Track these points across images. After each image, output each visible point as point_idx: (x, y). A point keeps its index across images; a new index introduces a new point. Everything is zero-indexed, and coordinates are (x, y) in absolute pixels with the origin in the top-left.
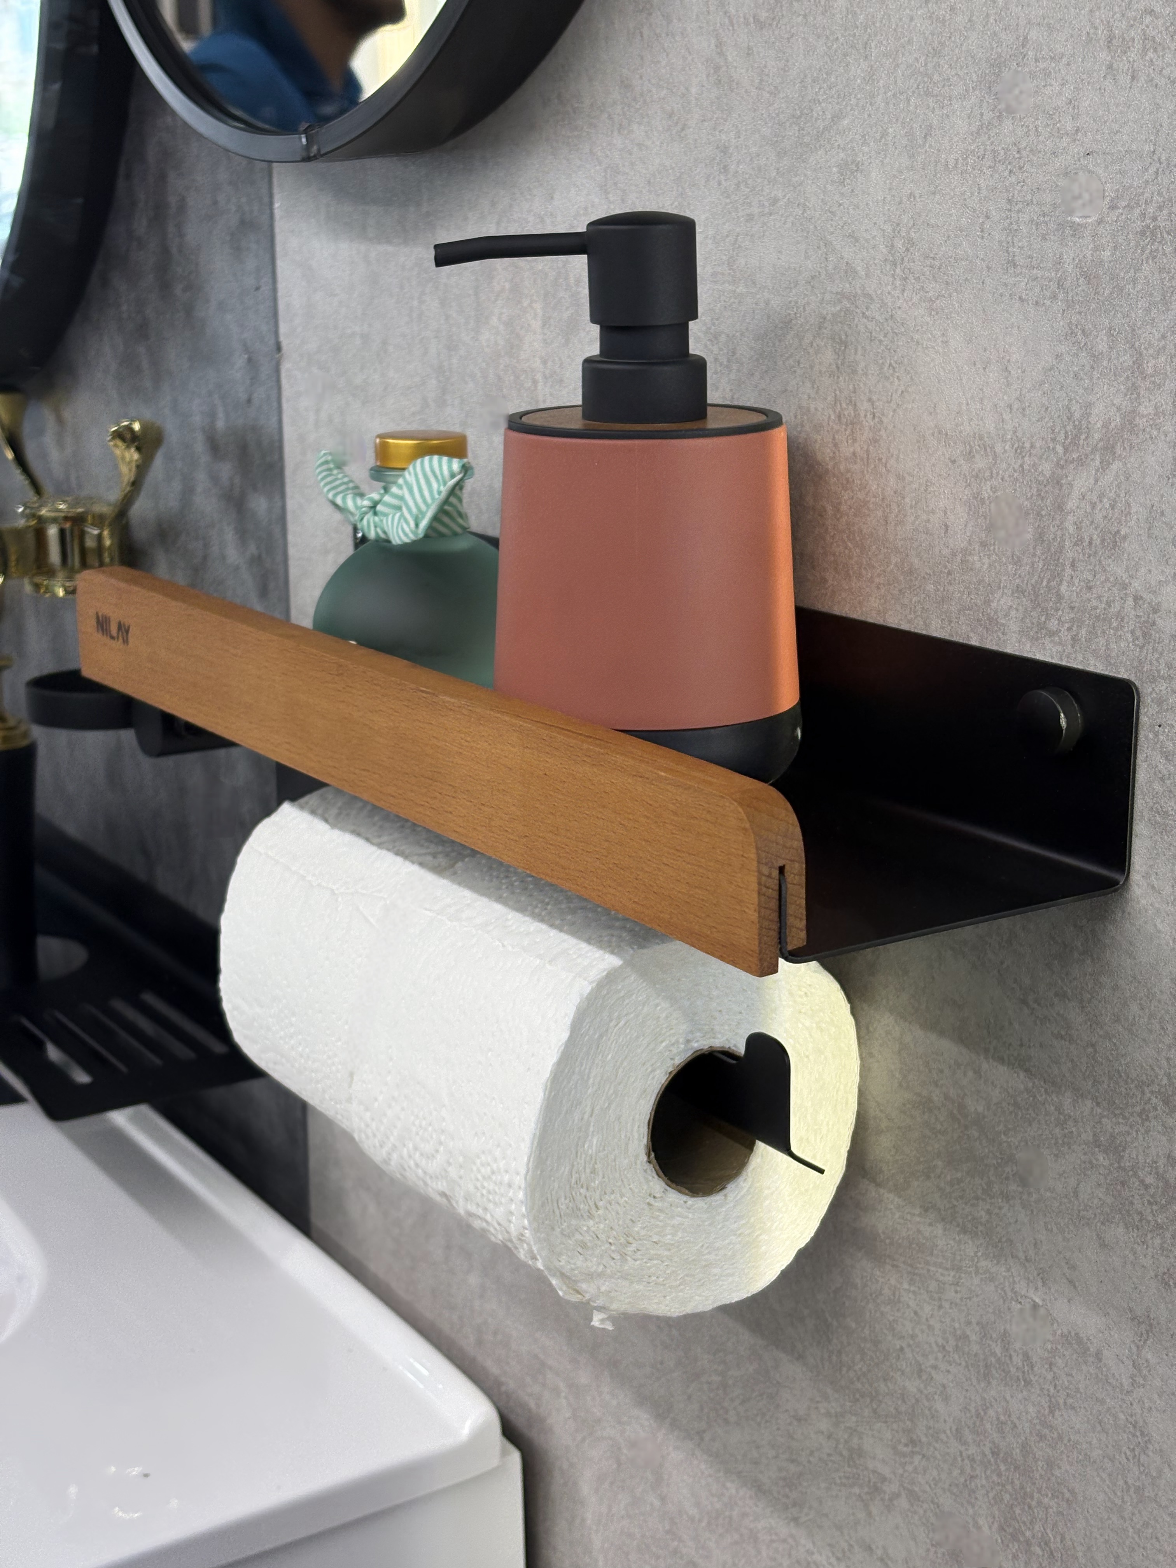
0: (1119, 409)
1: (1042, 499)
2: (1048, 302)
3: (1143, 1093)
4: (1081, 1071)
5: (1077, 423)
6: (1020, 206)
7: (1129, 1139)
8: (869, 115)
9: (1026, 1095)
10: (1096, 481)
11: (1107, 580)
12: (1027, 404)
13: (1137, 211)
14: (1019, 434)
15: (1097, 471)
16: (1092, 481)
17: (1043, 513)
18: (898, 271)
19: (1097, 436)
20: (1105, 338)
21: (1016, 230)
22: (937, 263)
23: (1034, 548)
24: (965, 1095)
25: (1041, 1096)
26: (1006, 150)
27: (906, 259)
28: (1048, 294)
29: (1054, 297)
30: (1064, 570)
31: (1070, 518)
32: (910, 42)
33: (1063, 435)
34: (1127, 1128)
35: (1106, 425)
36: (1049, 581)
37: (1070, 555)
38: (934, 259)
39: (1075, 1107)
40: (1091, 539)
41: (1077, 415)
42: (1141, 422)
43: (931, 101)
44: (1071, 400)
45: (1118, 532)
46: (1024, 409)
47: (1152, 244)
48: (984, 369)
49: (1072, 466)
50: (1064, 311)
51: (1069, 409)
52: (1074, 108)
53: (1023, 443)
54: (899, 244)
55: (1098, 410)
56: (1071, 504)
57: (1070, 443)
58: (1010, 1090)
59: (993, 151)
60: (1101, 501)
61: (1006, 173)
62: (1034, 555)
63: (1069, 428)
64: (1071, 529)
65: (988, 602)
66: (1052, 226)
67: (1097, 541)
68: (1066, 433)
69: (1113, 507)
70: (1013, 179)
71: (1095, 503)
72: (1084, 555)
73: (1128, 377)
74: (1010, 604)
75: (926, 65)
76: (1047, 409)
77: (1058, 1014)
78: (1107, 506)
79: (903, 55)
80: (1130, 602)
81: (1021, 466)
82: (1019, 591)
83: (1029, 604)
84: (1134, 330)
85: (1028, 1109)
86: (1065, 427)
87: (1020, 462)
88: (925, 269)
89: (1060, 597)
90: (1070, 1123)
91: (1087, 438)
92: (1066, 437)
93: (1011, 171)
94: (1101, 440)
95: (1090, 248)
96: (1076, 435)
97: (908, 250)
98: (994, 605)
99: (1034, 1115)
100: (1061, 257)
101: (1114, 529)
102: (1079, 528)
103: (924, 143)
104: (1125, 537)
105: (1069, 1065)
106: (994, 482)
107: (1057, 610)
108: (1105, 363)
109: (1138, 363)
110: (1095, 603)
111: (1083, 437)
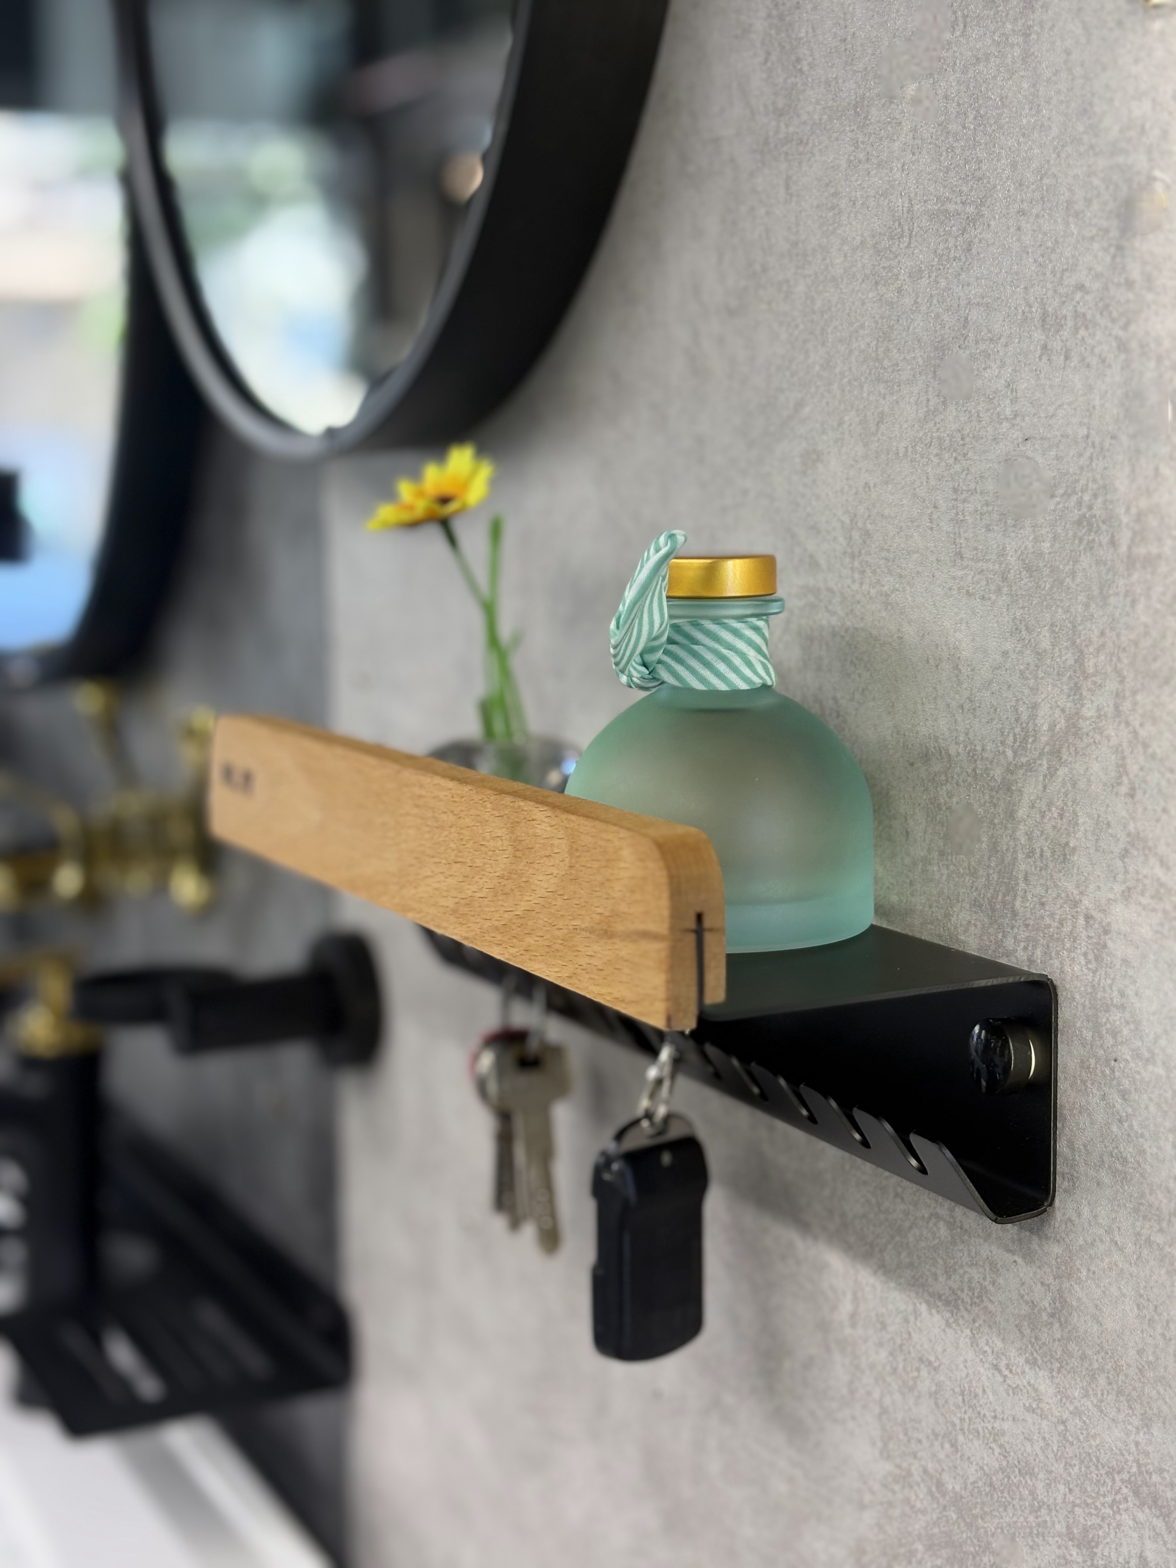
0: (1063, 710)
1: (995, 806)
2: (993, 597)
3: (1113, 1480)
4: (1053, 1451)
5: (1024, 725)
6: (965, 495)
7: (1101, 1533)
8: (827, 403)
9: (1000, 1476)
10: (1045, 787)
11: (1059, 896)
12: (978, 705)
13: (1074, 498)
14: (971, 735)
15: (1045, 776)
16: (1040, 787)
17: (996, 821)
18: (856, 564)
19: (1044, 739)
20: (1047, 635)
21: (962, 521)
22: (891, 556)
23: (989, 859)
24: (943, 1470)
25: (1015, 1477)
26: (951, 436)
27: (863, 552)
28: (993, 588)
29: (999, 590)
30: (1017, 884)
31: (1021, 827)
32: (862, 326)
33: (1011, 738)
34: (1098, 1521)
35: (1052, 727)
36: (1004, 895)
37: (1023, 867)
38: (888, 551)
39: (1048, 1492)
40: (1042, 851)
41: (1024, 717)
42: (1085, 725)
43: (881, 388)
44: (1018, 700)
45: (1067, 844)
46: (974, 709)
47: (1089, 535)
48: (937, 666)
49: (1021, 771)
50: (1008, 605)
51: (1017, 710)
52: (1012, 392)
53: (975, 746)
54: (856, 535)
55: (1044, 711)
56: (1022, 813)
57: (1019, 746)
58: (985, 1468)
59: (939, 438)
60: (1050, 810)
61: (951, 461)
62: (989, 867)
63: (1017, 730)
64: (1023, 840)
65: (947, 916)
66: (995, 516)
67: (1048, 854)
68: (1015, 735)
69: (1061, 816)
70: (958, 467)
71: (1045, 812)
72: (1036, 868)
73: (1070, 677)
74: (968, 918)
75: (877, 349)
76: (996, 710)
77: (1029, 1383)
78: (1056, 815)
79: (857, 340)
80: (1081, 921)
81: (974, 770)
82: (976, 904)
83: (986, 920)
84: (1074, 627)
85: (1002, 1492)
86: (1013, 729)
87: (973, 765)
88: (881, 562)
89: (1015, 914)
90: (1044, 1511)
91: (1034, 741)
92: (1015, 740)
93: (956, 459)
94: (1047, 744)
95: (1031, 538)
96: (1024, 739)
97: (864, 542)
98: (954, 919)
99: (1009, 1499)
100: (1004, 549)
101: (1064, 841)
102: (1030, 839)
103: (877, 430)
104: (1074, 849)
105: (1042, 1444)
106: (949, 787)
107: (1012, 928)
108: (1048, 662)
109: (1080, 660)
110: (1048, 921)
111: (1030, 740)
